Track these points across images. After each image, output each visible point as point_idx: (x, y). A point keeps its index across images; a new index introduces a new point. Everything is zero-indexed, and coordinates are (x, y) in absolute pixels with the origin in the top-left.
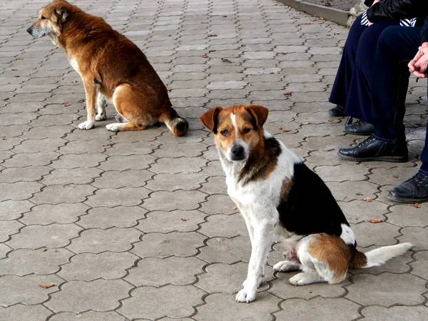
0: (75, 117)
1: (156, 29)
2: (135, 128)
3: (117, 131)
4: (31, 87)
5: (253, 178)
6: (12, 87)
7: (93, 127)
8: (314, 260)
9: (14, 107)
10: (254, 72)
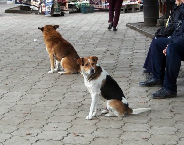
0: (48, 69)
1: (89, 42)
2: (69, 74)
3: (62, 74)
4: (34, 59)
5: (93, 79)
6: (27, 59)
7: (54, 73)
8: (111, 108)
9: (26, 65)
10: (122, 58)
